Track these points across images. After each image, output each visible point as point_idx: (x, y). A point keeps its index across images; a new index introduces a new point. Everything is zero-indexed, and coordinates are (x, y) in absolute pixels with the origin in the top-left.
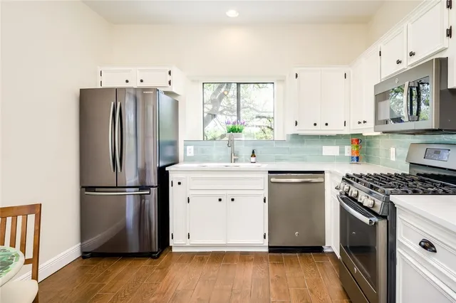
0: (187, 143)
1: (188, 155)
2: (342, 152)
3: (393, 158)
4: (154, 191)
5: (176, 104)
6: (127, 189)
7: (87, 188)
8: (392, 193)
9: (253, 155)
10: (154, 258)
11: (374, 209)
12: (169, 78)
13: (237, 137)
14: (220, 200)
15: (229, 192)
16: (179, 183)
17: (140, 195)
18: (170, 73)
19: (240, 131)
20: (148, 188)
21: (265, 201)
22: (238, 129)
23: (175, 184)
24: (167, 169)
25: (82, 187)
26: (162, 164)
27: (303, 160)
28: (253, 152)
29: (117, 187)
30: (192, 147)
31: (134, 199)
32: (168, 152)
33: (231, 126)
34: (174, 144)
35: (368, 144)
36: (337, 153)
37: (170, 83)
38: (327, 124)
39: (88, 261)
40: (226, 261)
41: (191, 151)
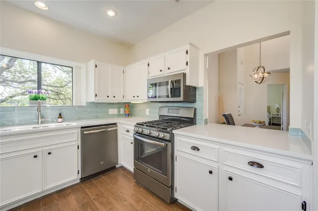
2: (119, 111)
3: (147, 113)
8: (173, 129)
9: (60, 116)
11: (164, 138)
13: (42, 104)
14: (35, 157)
15: (45, 148)
19: (44, 99)
21: (78, 149)
22: (42, 98)
27: (97, 117)
28: (60, 115)
33: (33, 95)
35: (132, 107)
36: (117, 113)
38: (114, 97)
40: (46, 205)
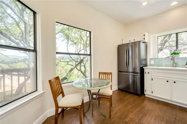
0: (151, 59)
1: (151, 63)
4: (139, 75)
5: (147, 46)
6: (130, 73)
7: (119, 72)
10: (139, 96)
12: (144, 37)
13: (176, 56)
14: (167, 81)
15: (172, 79)
16: (148, 73)
17: (133, 75)
18: (144, 35)
19: (178, 54)
20: (137, 73)
22: (177, 53)
23: (147, 73)
24: (143, 68)
25: (118, 71)
26: (141, 66)
29: (127, 72)
30: (153, 61)
31: (132, 76)
32: (144, 62)
34: (146, 60)
37: (144, 39)
39: (120, 91)
40: (171, 107)
41: (152, 62)
